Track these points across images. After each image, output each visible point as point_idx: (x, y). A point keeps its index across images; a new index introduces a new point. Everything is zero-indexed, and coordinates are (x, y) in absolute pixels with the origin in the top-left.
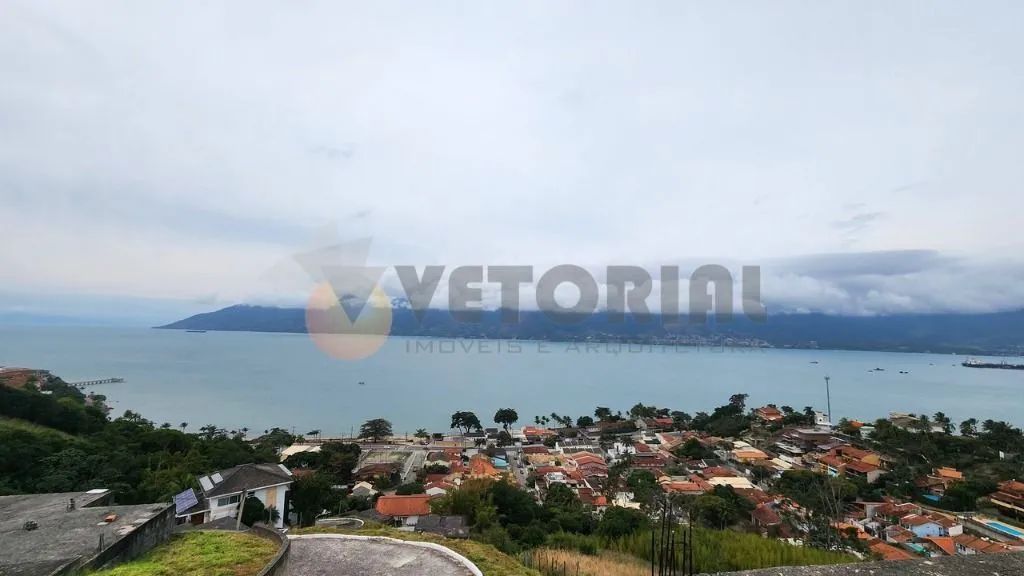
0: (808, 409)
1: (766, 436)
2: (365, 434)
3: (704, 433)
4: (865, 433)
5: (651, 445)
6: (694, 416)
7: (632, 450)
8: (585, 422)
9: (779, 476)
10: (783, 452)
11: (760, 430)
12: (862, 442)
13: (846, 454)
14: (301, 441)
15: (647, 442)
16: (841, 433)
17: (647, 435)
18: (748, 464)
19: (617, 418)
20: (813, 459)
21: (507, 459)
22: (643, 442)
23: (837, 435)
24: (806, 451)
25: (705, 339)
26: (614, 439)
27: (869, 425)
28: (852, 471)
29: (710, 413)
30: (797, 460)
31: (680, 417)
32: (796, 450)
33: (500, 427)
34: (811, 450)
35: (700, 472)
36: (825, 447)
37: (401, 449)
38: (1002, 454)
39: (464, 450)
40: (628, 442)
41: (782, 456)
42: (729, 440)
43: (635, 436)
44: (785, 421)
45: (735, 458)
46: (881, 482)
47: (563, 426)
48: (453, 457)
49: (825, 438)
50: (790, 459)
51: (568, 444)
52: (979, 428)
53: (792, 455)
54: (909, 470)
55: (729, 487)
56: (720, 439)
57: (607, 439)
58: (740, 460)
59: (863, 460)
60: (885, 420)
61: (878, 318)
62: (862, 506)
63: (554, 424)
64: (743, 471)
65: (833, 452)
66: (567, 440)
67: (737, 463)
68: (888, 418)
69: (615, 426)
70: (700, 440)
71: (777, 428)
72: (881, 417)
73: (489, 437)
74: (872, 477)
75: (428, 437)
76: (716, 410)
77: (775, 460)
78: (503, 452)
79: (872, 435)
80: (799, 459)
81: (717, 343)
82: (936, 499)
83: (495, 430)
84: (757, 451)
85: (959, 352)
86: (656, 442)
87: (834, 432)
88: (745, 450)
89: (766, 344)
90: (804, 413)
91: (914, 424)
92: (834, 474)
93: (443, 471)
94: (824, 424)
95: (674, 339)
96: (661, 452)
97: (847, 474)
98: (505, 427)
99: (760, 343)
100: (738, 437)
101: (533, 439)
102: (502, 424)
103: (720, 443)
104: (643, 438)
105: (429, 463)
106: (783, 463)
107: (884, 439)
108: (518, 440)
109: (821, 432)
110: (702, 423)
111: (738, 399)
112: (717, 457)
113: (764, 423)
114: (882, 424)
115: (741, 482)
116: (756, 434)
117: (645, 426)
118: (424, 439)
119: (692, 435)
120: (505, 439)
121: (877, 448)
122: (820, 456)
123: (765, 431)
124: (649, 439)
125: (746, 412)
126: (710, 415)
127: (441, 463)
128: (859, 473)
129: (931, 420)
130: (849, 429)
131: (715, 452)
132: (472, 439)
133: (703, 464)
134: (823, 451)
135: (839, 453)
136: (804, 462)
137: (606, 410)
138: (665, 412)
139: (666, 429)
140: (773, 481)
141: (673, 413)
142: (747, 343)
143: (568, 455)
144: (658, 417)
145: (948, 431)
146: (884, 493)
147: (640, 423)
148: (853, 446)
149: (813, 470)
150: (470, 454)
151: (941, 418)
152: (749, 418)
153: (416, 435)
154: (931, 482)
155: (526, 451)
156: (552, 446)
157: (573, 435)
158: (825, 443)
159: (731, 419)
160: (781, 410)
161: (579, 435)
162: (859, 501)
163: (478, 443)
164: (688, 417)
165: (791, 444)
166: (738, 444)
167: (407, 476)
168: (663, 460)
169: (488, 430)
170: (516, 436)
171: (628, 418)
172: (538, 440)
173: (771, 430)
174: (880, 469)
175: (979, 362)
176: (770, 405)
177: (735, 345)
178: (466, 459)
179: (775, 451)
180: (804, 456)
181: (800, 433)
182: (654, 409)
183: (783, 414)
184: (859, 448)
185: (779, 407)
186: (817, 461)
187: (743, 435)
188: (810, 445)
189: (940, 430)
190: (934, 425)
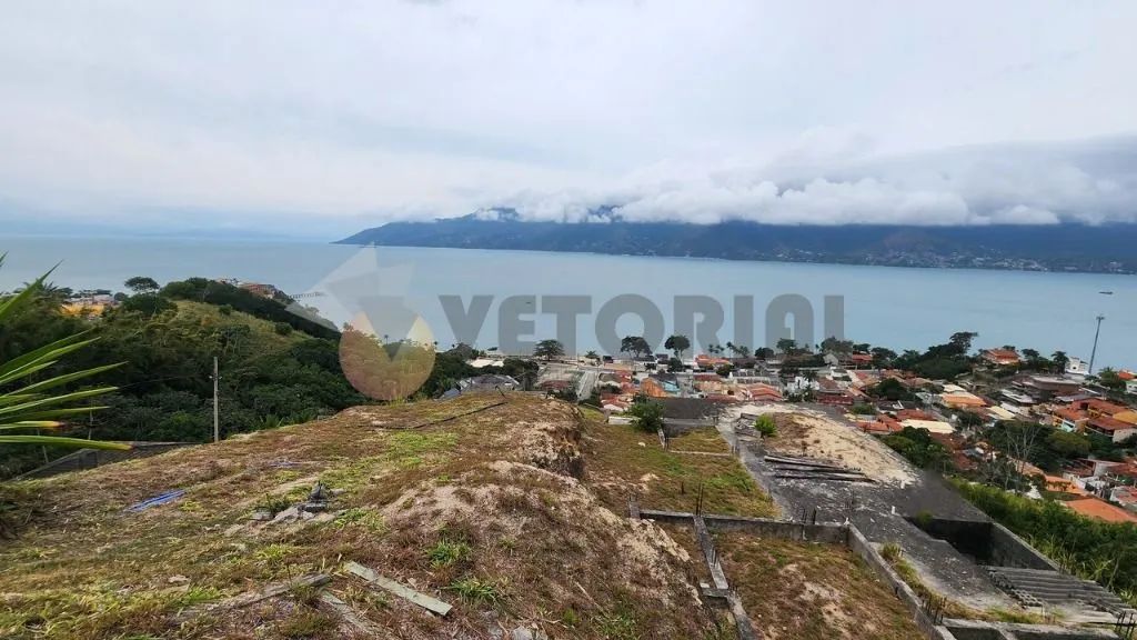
0: (1060, 355)
1: (989, 381)
2: (540, 353)
3: (910, 374)
4: (1131, 387)
5: (840, 382)
6: (900, 354)
7: (816, 386)
8: (763, 354)
9: (993, 425)
10: (1007, 400)
11: (983, 375)
12: (1123, 396)
13: (1094, 409)
14: (483, 356)
15: (835, 378)
16: (1097, 384)
17: (835, 371)
18: (956, 410)
19: (803, 351)
20: (1046, 411)
21: (677, 385)
22: (830, 378)
23: (1092, 387)
24: (1038, 402)
25: (942, 258)
26: (797, 373)
28: (1095, 427)
29: (923, 351)
30: (1024, 411)
31: (881, 354)
32: (1025, 399)
33: (671, 353)
34: (1046, 401)
35: (892, 413)
36: (1065, 399)
37: (574, 368)
39: (635, 373)
40: (811, 376)
41: (1004, 405)
42: (939, 383)
43: (821, 372)
44: (1021, 366)
45: (942, 402)
46: (1131, 442)
47: (741, 356)
48: (623, 379)
49: (1071, 390)
50: (1015, 409)
51: (743, 374)
53: (1019, 404)
55: (923, 431)
56: (928, 381)
57: (788, 371)
58: (947, 405)
59: (1114, 417)
62: (1091, 464)
63: (729, 353)
64: (948, 416)
65: (1076, 405)
66: (743, 370)
67: (942, 407)
69: (800, 359)
70: (900, 380)
71: (1006, 374)
73: (659, 362)
74: (1119, 436)
75: (598, 359)
76: (930, 348)
77: (994, 409)
78: (672, 377)
80: (1027, 409)
81: (966, 264)
83: (666, 356)
84: (975, 397)
86: (847, 379)
87: (1088, 383)
88: (958, 394)
89: (1036, 266)
90: (1052, 359)
92: (1069, 429)
93: (616, 391)
94: (1077, 372)
95: (894, 257)
96: (851, 390)
97: (1086, 431)
98: (676, 353)
100: (951, 380)
101: (706, 367)
102: (672, 350)
103: (927, 385)
104: (831, 374)
105: (601, 383)
106: (1004, 412)
108: (689, 367)
109: (1068, 382)
110: (911, 363)
111: (962, 339)
112: (919, 399)
113: (991, 366)
115: (942, 427)
116: (978, 378)
117: (835, 361)
118: (594, 360)
119: (895, 374)
120: (676, 366)
122: (1056, 408)
123: (990, 376)
124: (839, 375)
125: (970, 353)
126: (922, 353)
127: (613, 383)
128: (1104, 431)
130: (1112, 381)
131: (918, 394)
132: (642, 364)
133: (899, 406)
134: (1062, 403)
135: (1084, 406)
136: (1031, 413)
137: (791, 343)
138: (865, 347)
139: (860, 365)
140: (983, 429)
141: (874, 350)
143: (741, 386)
144: (855, 353)
146: (1130, 454)
147: (830, 357)
148: (1108, 400)
149: (1042, 423)
150: (640, 377)
152: (974, 360)
153: (587, 357)
155: (696, 378)
156: (726, 375)
157: (749, 366)
158: (1068, 394)
159: (949, 360)
160: (1020, 354)
161: (756, 367)
162: (1090, 459)
163: (649, 367)
164: (892, 355)
165: (1022, 392)
166: (950, 387)
167: (583, 392)
168: (852, 399)
169: (658, 356)
170: (686, 364)
171: (816, 352)
172: (711, 369)
173: (999, 375)
174: (1134, 428)
176: (1007, 348)
177: (986, 266)
178: (637, 382)
179: (999, 399)
180: (1035, 407)
181: (1035, 381)
182: (850, 343)
183: (1023, 358)
184: (1117, 403)
185: (1019, 348)
186: (1051, 413)
187: (960, 378)
188: (1047, 395)
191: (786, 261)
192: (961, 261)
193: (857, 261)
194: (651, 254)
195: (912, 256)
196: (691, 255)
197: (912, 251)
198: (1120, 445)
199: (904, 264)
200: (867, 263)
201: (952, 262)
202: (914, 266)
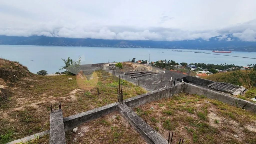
0: (146, 61)
4: (154, 64)
25: (129, 46)
38: (171, 66)
52: (170, 62)
75: (60, 74)
79: (155, 64)
81: (132, 47)
85: (172, 48)
87: (150, 64)
89: (141, 47)
91: (161, 62)
94: (148, 63)
107: (157, 65)
111: (134, 59)
114: (157, 62)
118: (58, 74)
125: (135, 61)
130: (152, 64)
142: (137, 47)
145: (166, 63)
151: (165, 61)
153: (56, 73)
175: (174, 50)
176: (140, 60)
177: (135, 47)
183: (142, 62)
185: (141, 61)
189: (165, 62)
190: (164, 62)
191: (103, 47)
193: (116, 47)
194: (71, 46)
195: (124, 46)
196: (82, 46)
199: (123, 47)
200: (118, 47)
202: (125, 47)
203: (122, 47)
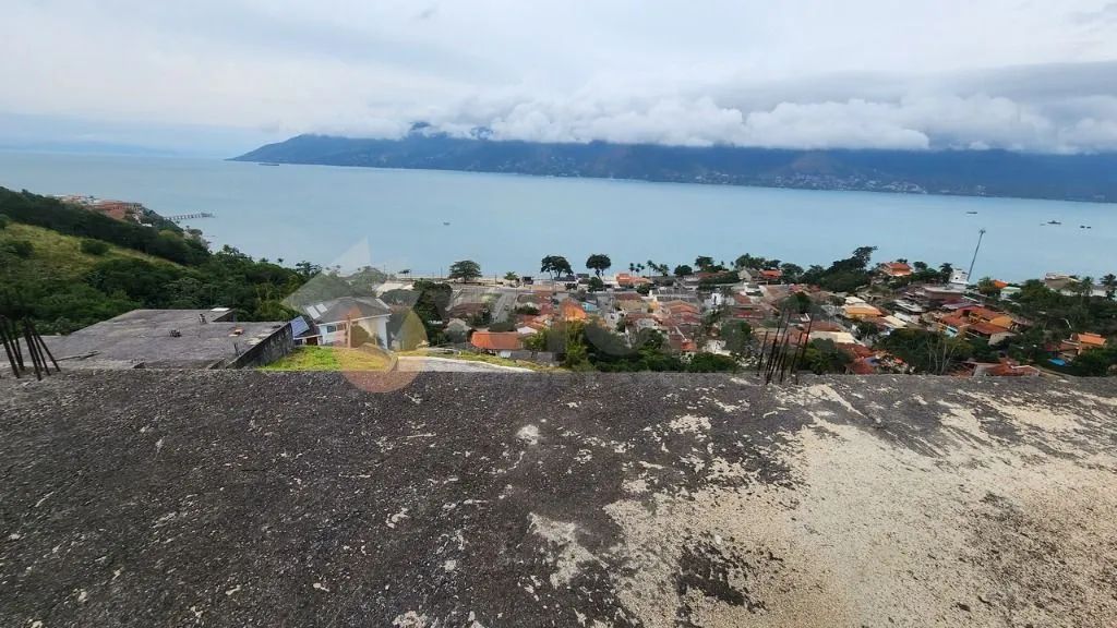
0: (946, 266)
1: (884, 293)
2: (455, 275)
3: (815, 288)
4: (1005, 295)
5: (752, 297)
6: (806, 269)
7: (731, 301)
8: (683, 271)
9: (888, 333)
10: (901, 310)
11: (880, 286)
12: (997, 303)
13: (974, 315)
14: (393, 279)
15: (749, 294)
16: (977, 293)
17: (749, 287)
18: (855, 320)
19: (719, 268)
20: (933, 319)
21: (598, 304)
22: (743, 293)
23: (971, 295)
24: (927, 310)
26: (713, 289)
27: (1016, 286)
28: (975, 332)
29: (827, 265)
30: (915, 319)
31: (791, 269)
32: (916, 308)
33: (592, 273)
34: (934, 310)
35: (800, 325)
36: (951, 307)
37: (491, 290)
39: (555, 294)
40: (727, 293)
41: (898, 314)
42: (841, 295)
43: (736, 287)
44: (913, 278)
45: (844, 314)
46: (1004, 345)
47: (660, 274)
48: (543, 300)
49: (955, 298)
50: (907, 318)
51: (662, 292)
53: (910, 313)
54: (1043, 334)
55: (830, 341)
56: (831, 294)
57: (706, 287)
58: (848, 316)
59: (991, 322)
60: (1037, 281)
61: (1080, 157)
62: (972, 366)
63: (649, 272)
64: (849, 327)
65: (960, 312)
66: (662, 288)
67: (844, 318)
68: (1041, 277)
69: (716, 276)
70: (808, 294)
71: (901, 285)
72: (1033, 277)
73: (580, 282)
74: (994, 339)
75: (518, 280)
76: (834, 263)
77: (889, 318)
78: (592, 297)
79: (1015, 297)
80: (917, 317)
81: (860, 187)
82: (1061, 363)
83: (587, 276)
84: (871, 308)
86: (758, 294)
87: (968, 291)
88: (857, 306)
90: (939, 270)
91: (1072, 286)
92: (952, 335)
93: (533, 312)
94: (959, 283)
95: (801, 180)
96: (762, 304)
97: (967, 336)
98: (597, 273)
99: (909, 188)
100: (853, 293)
101: (627, 286)
102: (594, 270)
103: (832, 298)
104: (744, 289)
105: (519, 305)
106: (897, 321)
107: (1027, 301)
108: (609, 286)
109: (952, 291)
110: (816, 277)
111: (864, 252)
112: (823, 311)
113: (887, 279)
114: (1031, 285)
115: (845, 337)
116: (875, 289)
117: (749, 277)
118: (514, 282)
119: (801, 288)
120: (596, 285)
121: (1014, 310)
122: (942, 315)
123: (885, 288)
124: (752, 291)
125: (868, 268)
126: (826, 268)
127: (530, 305)
128: (981, 334)
129: (1097, 282)
130: (989, 290)
131: (823, 307)
132: (562, 284)
133: (807, 318)
134: (948, 310)
135: (966, 313)
136: (921, 321)
137: (708, 260)
138: (775, 263)
139: (771, 281)
140: (880, 338)
141: (784, 266)
142: (893, 187)
143: (661, 303)
144: (765, 269)
145: (1110, 295)
146: (1002, 355)
147: (744, 274)
148: (986, 307)
149: (929, 329)
150: (560, 298)
151: (1109, 281)
152: (871, 273)
153: (506, 278)
154: (1063, 347)
155: (618, 297)
156: (646, 293)
157: (669, 284)
158: (953, 302)
159: (850, 274)
160: (912, 266)
161: (675, 284)
162: (971, 361)
163: (569, 287)
164: (799, 270)
165: (912, 302)
166: (851, 299)
167: (499, 315)
168: (763, 313)
169: (580, 276)
170: (608, 283)
171: (732, 269)
172: (632, 287)
173: (894, 286)
174: (1009, 331)
176: (901, 261)
177: (878, 189)
178: (556, 302)
179: (892, 308)
180: (924, 315)
181: (927, 291)
182: (762, 260)
183: (913, 270)
184: (992, 309)
185: (911, 263)
186: (937, 320)
187: (860, 290)
188: (935, 304)
189: (1102, 294)
190: (1097, 288)
191: (703, 183)
192: (858, 184)
193: (770, 184)
194: (575, 176)
195: (816, 178)
196: (615, 177)
197: (815, 174)
198: (995, 347)
199: (808, 187)
200: (777, 186)
201: (849, 185)
203: (801, 187)
